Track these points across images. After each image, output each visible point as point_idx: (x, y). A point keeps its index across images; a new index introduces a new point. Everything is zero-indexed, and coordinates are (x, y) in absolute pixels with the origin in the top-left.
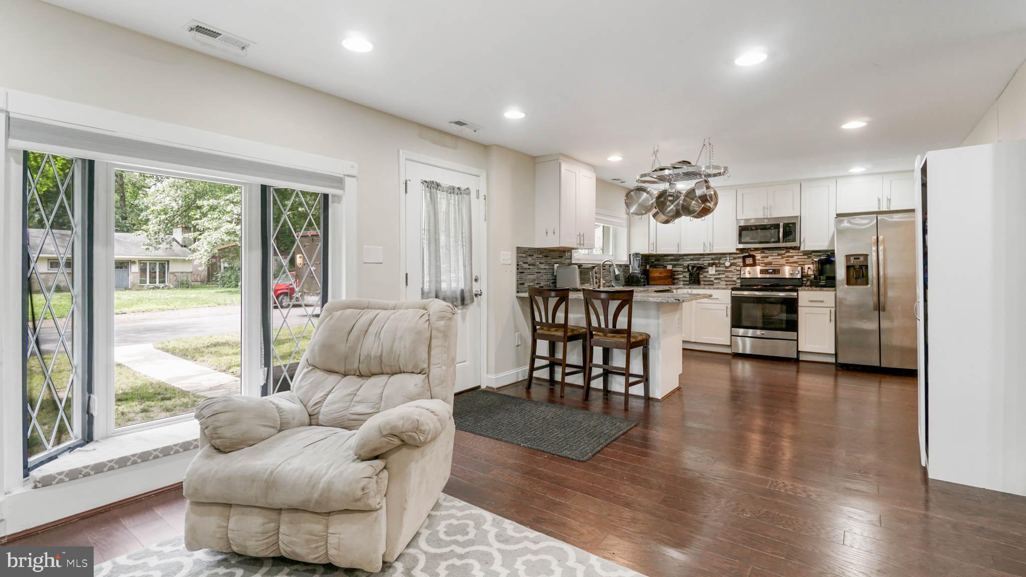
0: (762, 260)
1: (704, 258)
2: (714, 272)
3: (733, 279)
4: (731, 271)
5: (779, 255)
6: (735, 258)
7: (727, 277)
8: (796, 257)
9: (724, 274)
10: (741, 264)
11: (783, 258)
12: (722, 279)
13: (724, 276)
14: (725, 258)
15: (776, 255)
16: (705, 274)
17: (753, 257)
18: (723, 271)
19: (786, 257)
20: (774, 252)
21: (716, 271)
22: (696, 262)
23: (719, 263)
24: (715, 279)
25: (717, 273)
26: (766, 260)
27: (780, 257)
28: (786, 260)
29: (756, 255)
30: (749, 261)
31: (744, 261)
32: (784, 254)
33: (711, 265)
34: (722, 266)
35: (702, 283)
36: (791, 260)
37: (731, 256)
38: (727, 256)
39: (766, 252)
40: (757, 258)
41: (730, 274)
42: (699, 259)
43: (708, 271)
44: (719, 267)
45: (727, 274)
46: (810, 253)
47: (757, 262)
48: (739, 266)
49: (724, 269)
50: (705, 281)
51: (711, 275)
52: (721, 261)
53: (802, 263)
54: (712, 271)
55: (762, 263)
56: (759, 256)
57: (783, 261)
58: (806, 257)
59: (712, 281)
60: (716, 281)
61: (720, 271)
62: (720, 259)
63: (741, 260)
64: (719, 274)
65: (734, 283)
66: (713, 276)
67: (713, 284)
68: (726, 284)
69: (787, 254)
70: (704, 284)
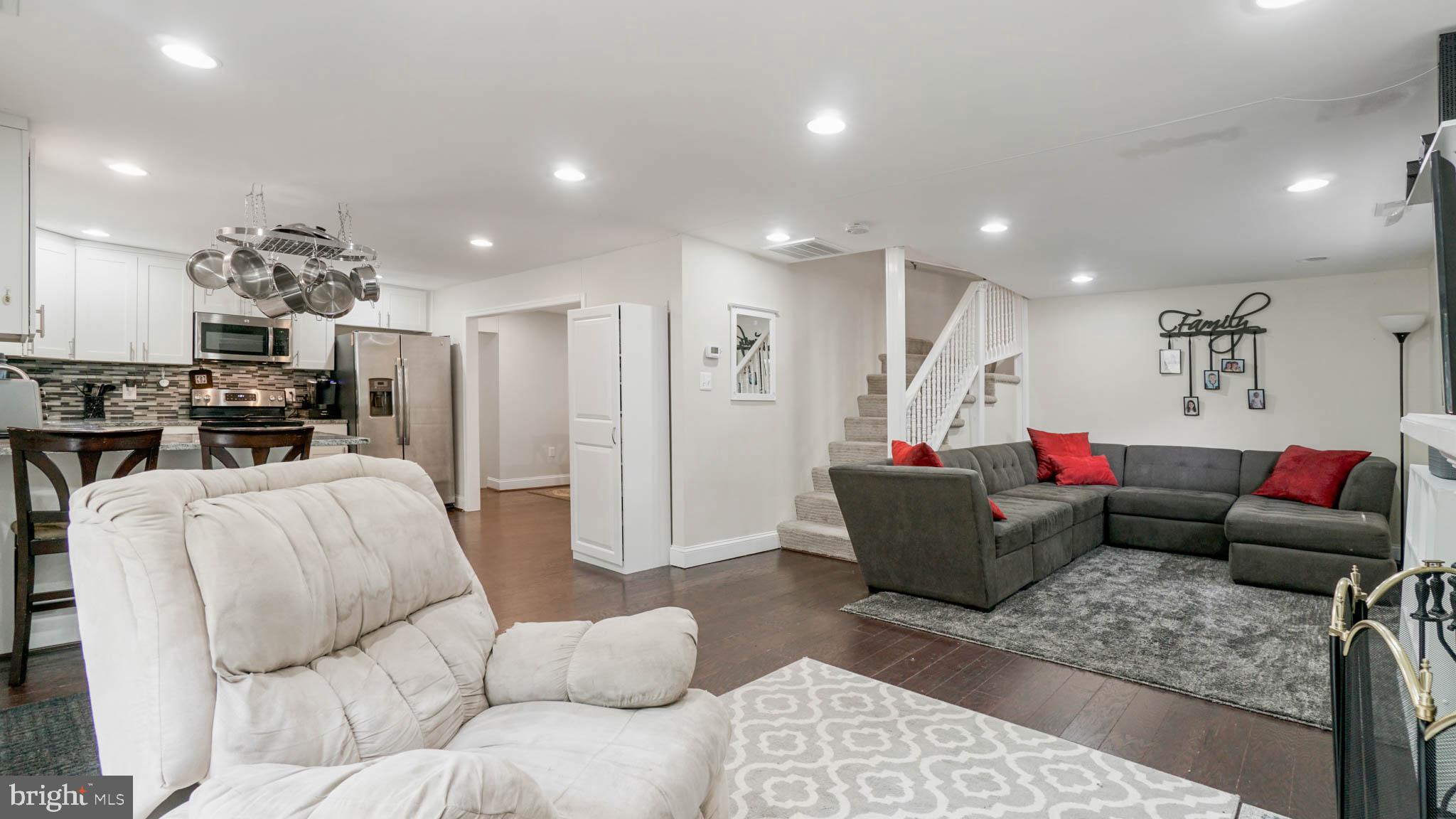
0: (221, 379)
1: (113, 370)
2: (134, 397)
3: (172, 408)
4: (168, 396)
5: (248, 372)
6: (175, 374)
7: (160, 405)
8: (272, 378)
9: (155, 399)
10: (187, 384)
11: (254, 377)
12: (150, 408)
13: (154, 403)
14: (158, 373)
15: (244, 372)
16: (114, 400)
17: (209, 373)
18: (151, 394)
19: (259, 376)
20: (241, 367)
21: (138, 394)
22: (94, 377)
23: (145, 381)
24: (135, 408)
25: (141, 398)
26: (229, 379)
27: (250, 376)
28: (259, 380)
29: (212, 370)
30: (201, 379)
31: (192, 380)
32: (256, 372)
33: (128, 383)
34: (149, 385)
35: (108, 415)
36: (266, 381)
37: (167, 369)
38: (159, 369)
39: (228, 367)
40: (214, 375)
41: (166, 401)
42: (100, 372)
43: (122, 394)
44: (144, 387)
45: (159, 400)
46: (291, 372)
47: (214, 381)
48: (183, 387)
49: (154, 391)
50: (113, 412)
51: (126, 401)
52: (149, 378)
53: (281, 386)
54: (129, 394)
55: (222, 384)
56: (217, 373)
57: (255, 382)
58: (286, 377)
59: (130, 412)
60: (137, 413)
61: (147, 394)
62: (146, 373)
63: (186, 378)
64: (144, 400)
65: (175, 415)
66: (132, 404)
67: (132, 418)
68: (159, 418)
69: (260, 372)
70: (112, 418)
